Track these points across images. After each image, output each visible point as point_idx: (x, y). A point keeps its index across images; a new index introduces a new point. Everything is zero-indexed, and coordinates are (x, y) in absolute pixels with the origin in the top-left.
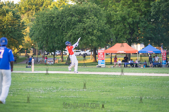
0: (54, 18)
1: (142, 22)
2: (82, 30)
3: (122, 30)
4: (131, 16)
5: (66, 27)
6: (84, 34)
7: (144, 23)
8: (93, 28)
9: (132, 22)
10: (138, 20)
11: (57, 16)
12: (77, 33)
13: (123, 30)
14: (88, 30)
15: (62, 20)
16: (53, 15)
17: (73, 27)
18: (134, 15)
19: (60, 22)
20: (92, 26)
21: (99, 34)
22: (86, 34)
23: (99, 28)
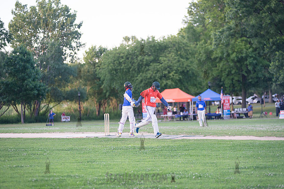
0: (122, 57)
1: (251, 57)
2: (156, 73)
3: (225, 70)
4: (236, 50)
5: (136, 69)
6: (156, 78)
7: (252, 58)
8: (171, 69)
9: (236, 59)
10: (244, 55)
11: (127, 56)
12: (148, 77)
13: (227, 70)
14: (162, 73)
15: (133, 61)
16: (122, 55)
17: (146, 69)
18: (239, 48)
19: (131, 63)
20: (169, 67)
21: (177, 77)
22: (161, 78)
23: (179, 68)
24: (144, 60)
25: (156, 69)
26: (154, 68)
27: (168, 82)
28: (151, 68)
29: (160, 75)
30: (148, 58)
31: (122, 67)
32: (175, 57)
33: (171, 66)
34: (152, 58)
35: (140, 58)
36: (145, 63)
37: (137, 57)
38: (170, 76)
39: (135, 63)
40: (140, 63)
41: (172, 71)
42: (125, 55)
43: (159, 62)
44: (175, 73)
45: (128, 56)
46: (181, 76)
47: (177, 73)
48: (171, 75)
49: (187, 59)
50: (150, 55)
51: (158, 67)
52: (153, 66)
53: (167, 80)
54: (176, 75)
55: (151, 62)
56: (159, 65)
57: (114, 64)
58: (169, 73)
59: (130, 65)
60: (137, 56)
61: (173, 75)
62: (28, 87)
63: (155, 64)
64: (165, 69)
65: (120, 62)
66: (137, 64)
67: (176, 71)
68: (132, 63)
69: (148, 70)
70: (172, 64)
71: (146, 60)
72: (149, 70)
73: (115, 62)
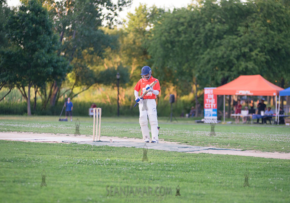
0: (182, 24)
2: (231, 50)
5: (202, 43)
6: (231, 58)
8: (253, 45)
11: (189, 22)
12: (219, 56)
14: (241, 51)
15: (198, 30)
16: (182, 20)
17: (216, 44)
19: (194, 33)
20: (251, 41)
21: (262, 57)
22: (238, 58)
23: (266, 45)
24: (215, 30)
25: (231, 44)
26: (229, 43)
27: (248, 65)
28: (224, 42)
29: (236, 54)
30: (220, 27)
31: (181, 39)
32: (262, 28)
33: (254, 41)
34: (227, 27)
35: (208, 26)
36: (215, 34)
37: (204, 25)
38: (253, 56)
39: (201, 34)
40: (209, 34)
41: (256, 48)
42: (187, 21)
43: (237, 35)
44: (259, 52)
45: (192, 23)
46: (268, 57)
47: (263, 52)
48: (253, 54)
49: (280, 31)
50: (224, 23)
51: (235, 41)
52: (228, 39)
53: (247, 61)
54: (261, 54)
55: (225, 33)
56: (236, 39)
57: (170, 33)
58: (251, 50)
59: (193, 36)
60: (205, 23)
61: (257, 55)
62: (39, 61)
63: (230, 37)
64: (245, 45)
65: (178, 31)
66: (203, 35)
67: (261, 48)
68: (197, 34)
69: (220, 45)
70: (256, 38)
71: (218, 30)
72: (222, 45)
73: (171, 31)
